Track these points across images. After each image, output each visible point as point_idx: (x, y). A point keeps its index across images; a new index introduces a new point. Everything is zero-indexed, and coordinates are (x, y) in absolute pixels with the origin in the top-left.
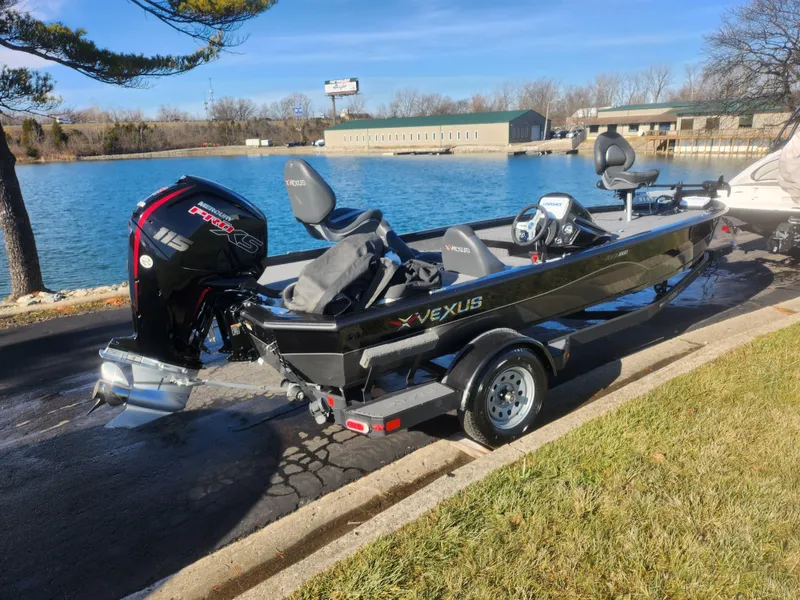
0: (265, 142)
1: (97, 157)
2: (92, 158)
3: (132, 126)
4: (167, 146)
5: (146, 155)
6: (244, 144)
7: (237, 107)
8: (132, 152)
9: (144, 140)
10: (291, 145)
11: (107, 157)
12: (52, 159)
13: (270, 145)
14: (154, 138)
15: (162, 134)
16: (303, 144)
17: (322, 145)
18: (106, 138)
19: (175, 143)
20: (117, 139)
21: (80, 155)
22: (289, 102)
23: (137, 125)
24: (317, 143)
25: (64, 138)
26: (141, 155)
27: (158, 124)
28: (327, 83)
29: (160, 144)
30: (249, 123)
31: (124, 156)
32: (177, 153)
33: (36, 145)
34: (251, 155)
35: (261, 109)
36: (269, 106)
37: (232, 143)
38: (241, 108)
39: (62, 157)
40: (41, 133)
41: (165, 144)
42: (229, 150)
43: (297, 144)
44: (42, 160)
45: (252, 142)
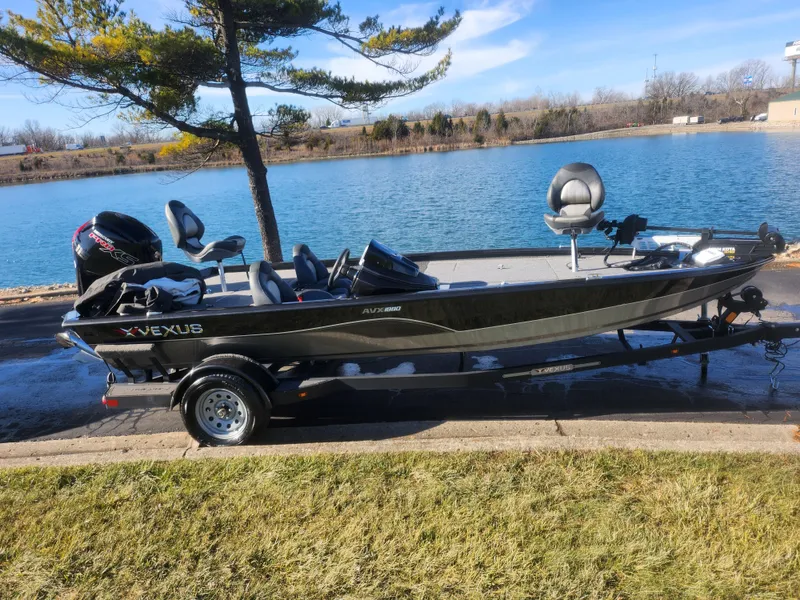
0: (695, 119)
1: (527, 142)
2: (523, 142)
3: (563, 111)
4: (592, 128)
5: (570, 138)
6: (671, 122)
7: (677, 82)
8: (558, 136)
9: (571, 124)
10: (724, 121)
11: (536, 141)
12: (492, 144)
13: (700, 122)
14: (581, 121)
15: (589, 116)
16: (741, 119)
17: (763, 120)
18: (538, 124)
19: (600, 125)
20: (547, 124)
21: (514, 139)
22: (743, 71)
23: (568, 109)
24: (757, 118)
25: (505, 125)
26: (565, 138)
27: (588, 108)
28: (790, 44)
29: (586, 127)
30: (683, 99)
31: (550, 140)
32: (600, 134)
33: (483, 132)
34: (675, 134)
35: (705, 82)
36: (714, 79)
37: (659, 122)
38: (681, 83)
39: (500, 142)
40: (489, 121)
41: (590, 126)
42: (652, 129)
43: (733, 120)
44: (485, 145)
45: (680, 120)
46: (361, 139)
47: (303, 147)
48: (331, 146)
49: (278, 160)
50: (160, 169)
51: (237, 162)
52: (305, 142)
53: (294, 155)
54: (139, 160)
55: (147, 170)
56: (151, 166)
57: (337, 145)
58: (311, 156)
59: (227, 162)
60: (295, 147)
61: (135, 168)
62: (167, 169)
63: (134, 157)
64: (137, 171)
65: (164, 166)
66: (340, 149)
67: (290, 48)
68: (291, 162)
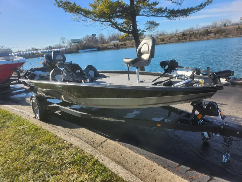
46: (237, 30)
47: (213, 34)
48: (224, 33)
49: (202, 39)
50: (165, 43)
51: (188, 40)
52: (213, 32)
53: (209, 37)
54: (160, 41)
55: (161, 44)
56: (163, 43)
57: (226, 33)
58: (215, 37)
59: (185, 40)
60: (210, 34)
61: (158, 43)
62: (167, 43)
63: (159, 40)
64: (159, 44)
65: (166, 42)
66: (227, 34)
67: (156, 1)
68: (207, 39)
